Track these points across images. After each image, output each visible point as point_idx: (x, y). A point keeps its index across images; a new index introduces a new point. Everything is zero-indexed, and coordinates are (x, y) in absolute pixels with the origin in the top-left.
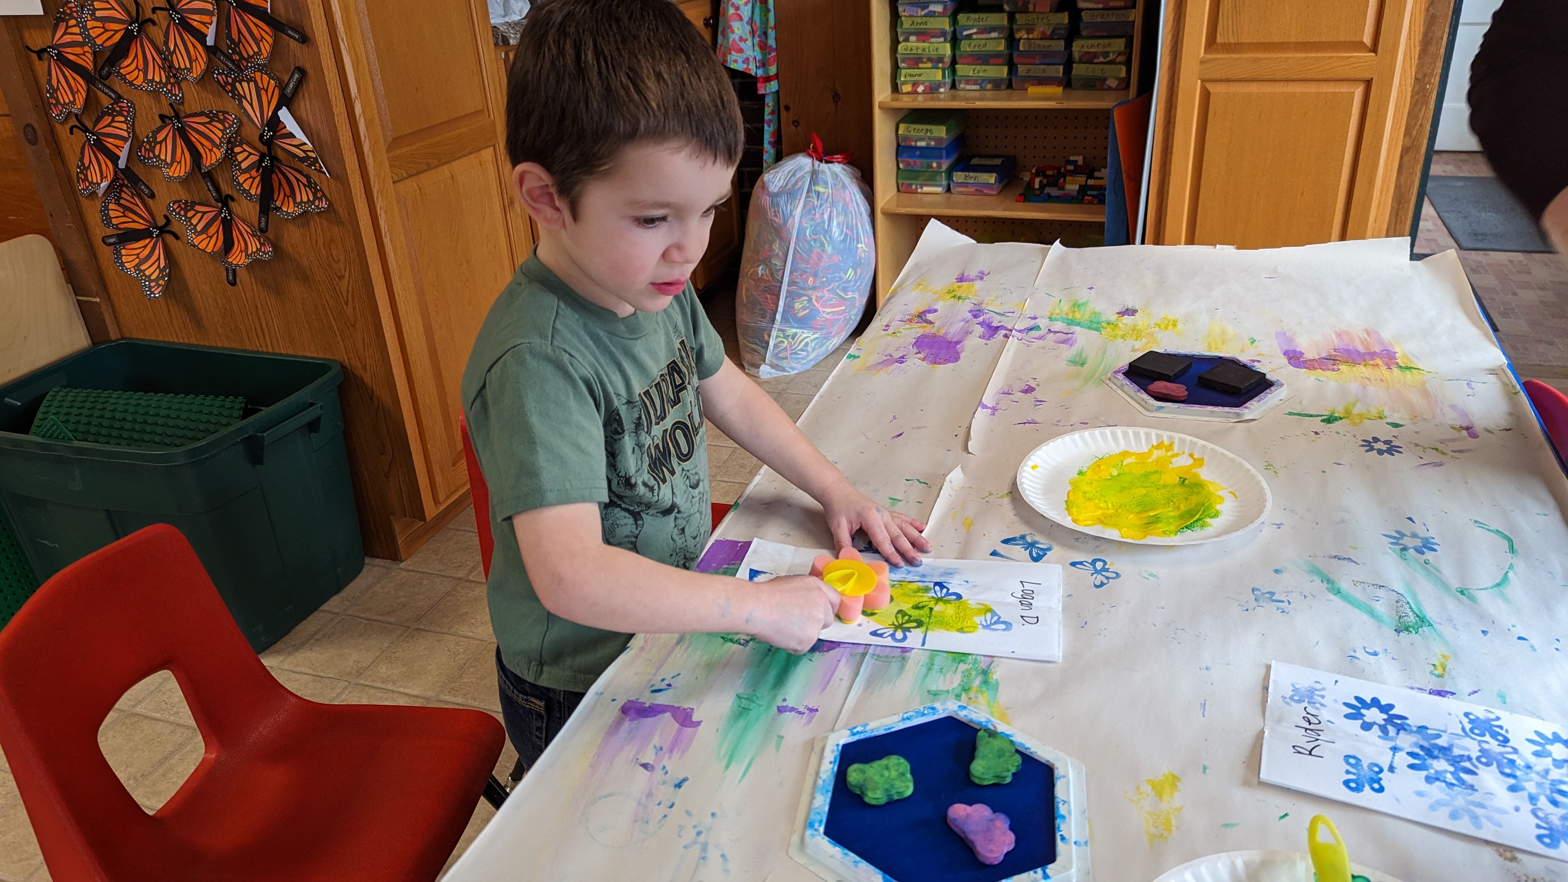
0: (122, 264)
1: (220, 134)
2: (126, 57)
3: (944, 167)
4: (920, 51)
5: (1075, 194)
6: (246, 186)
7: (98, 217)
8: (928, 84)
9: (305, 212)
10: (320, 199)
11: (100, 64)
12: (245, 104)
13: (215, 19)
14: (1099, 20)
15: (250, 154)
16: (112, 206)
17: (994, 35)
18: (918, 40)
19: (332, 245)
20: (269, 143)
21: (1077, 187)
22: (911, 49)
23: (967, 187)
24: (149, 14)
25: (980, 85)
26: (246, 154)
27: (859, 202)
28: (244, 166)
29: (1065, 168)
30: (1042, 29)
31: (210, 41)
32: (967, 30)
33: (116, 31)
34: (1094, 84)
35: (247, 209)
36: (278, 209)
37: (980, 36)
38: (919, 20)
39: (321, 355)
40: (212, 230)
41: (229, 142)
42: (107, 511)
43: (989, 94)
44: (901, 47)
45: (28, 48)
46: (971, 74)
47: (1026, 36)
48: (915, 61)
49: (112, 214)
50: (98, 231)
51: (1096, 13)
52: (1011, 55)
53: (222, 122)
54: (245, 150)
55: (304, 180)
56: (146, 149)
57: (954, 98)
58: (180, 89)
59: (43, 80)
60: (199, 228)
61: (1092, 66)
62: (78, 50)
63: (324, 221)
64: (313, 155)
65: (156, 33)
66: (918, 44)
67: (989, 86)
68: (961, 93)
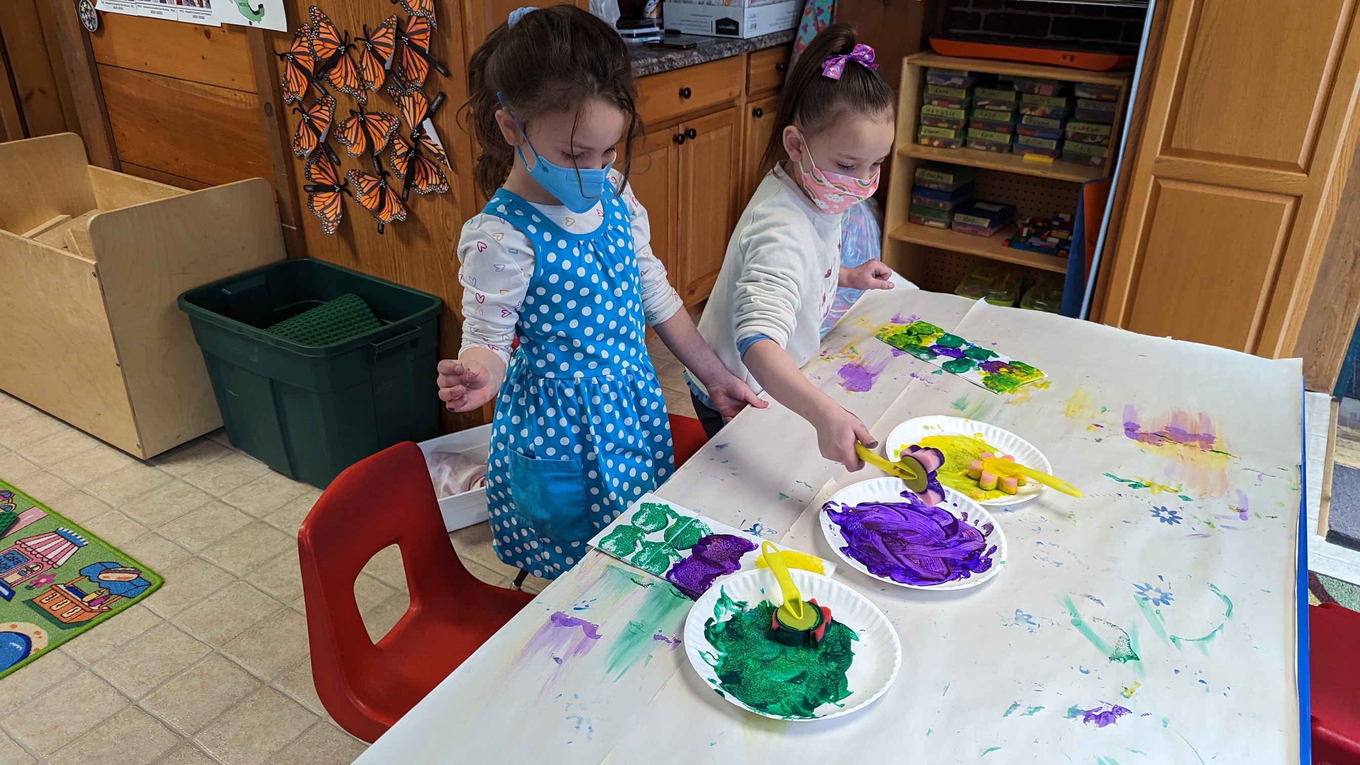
0: (312, 208)
1: (387, 129)
2: (335, 67)
3: (947, 210)
4: (939, 114)
6: (398, 167)
7: (303, 171)
8: (942, 140)
9: (433, 191)
10: (444, 184)
11: (318, 69)
12: (405, 111)
13: (393, 51)
14: (1091, 108)
15: (403, 146)
16: (313, 166)
17: (1003, 108)
18: (939, 105)
19: (448, 218)
20: (416, 141)
22: (932, 111)
23: (965, 226)
24: (353, 42)
25: (986, 146)
26: (400, 146)
27: (872, 226)
28: (399, 153)
29: (1053, 223)
30: (1042, 108)
31: (388, 66)
32: (981, 101)
33: (331, 49)
34: (1082, 160)
35: (397, 183)
36: (416, 186)
37: (992, 107)
38: (942, 89)
39: (430, 292)
40: (373, 193)
41: (391, 135)
42: (271, 380)
43: (992, 154)
44: (925, 109)
45: (275, 52)
46: (980, 136)
47: (1029, 113)
48: (935, 121)
49: (312, 171)
50: (302, 181)
51: (1090, 102)
52: (1015, 127)
53: (389, 121)
54: (400, 143)
55: (435, 169)
56: (339, 132)
58: (366, 94)
59: (282, 74)
60: (365, 191)
61: (1080, 145)
62: (306, 58)
63: (444, 200)
64: (443, 153)
65: (356, 54)
66: (939, 108)
67: (993, 148)
68: (968, 150)
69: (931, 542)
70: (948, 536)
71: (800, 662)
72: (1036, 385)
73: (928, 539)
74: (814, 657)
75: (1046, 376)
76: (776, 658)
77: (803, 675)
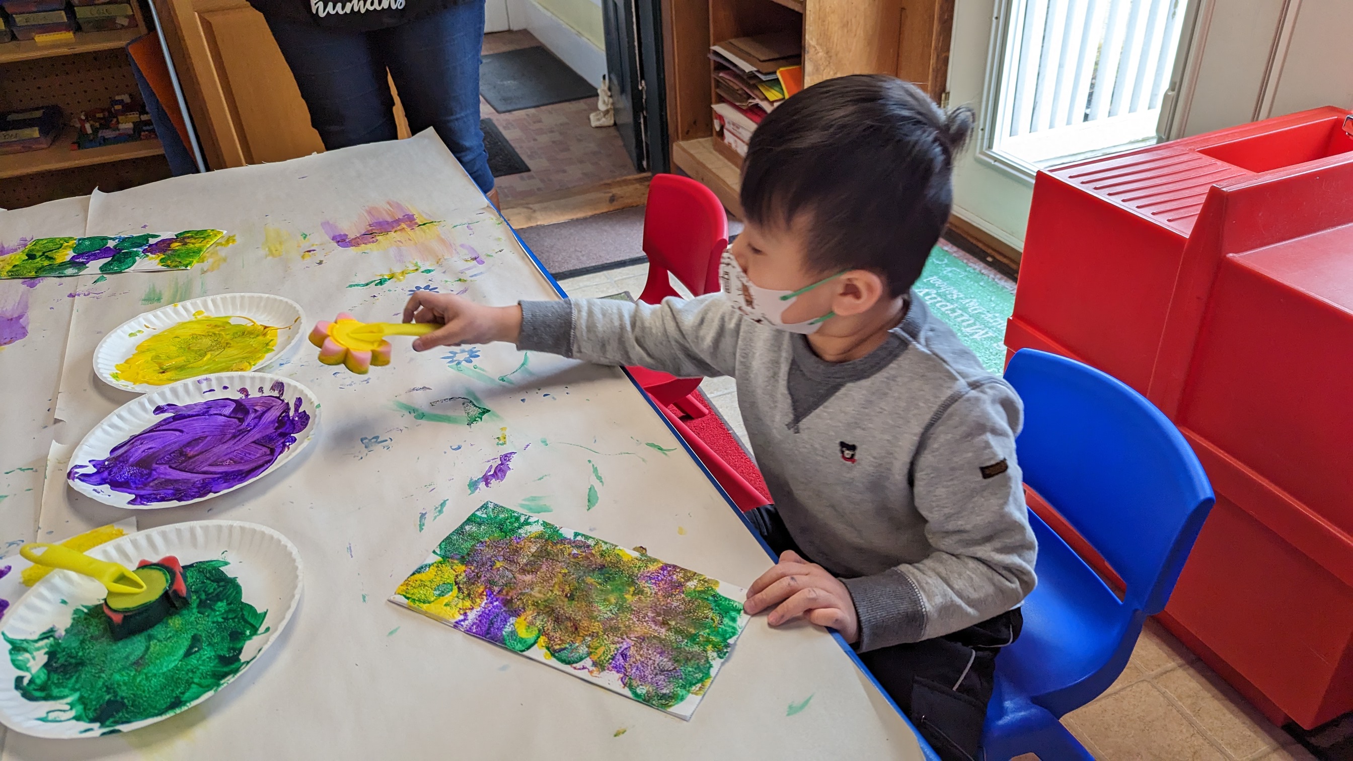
5: (132, 132)
21: (131, 125)
23: (11, 145)
29: (114, 109)
34: (105, 25)
61: (93, 7)
69: (229, 436)
70: (241, 420)
71: (178, 633)
72: (221, 244)
73: (221, 435)
74: (192, 615)
75: (225, 232)
76: (148, 648)
77: (196, 640)
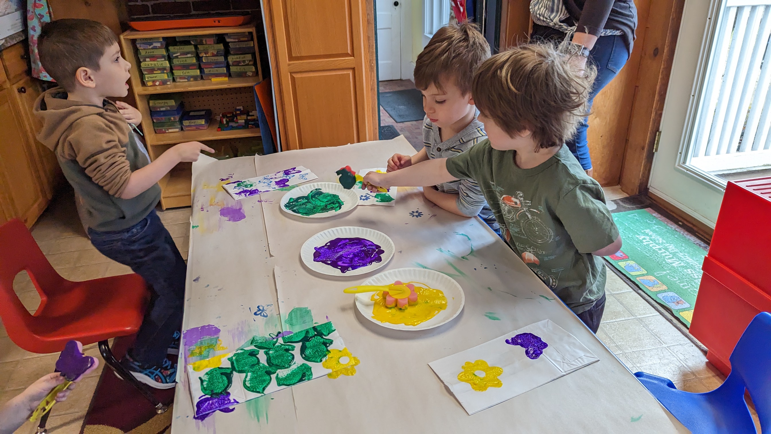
3: (177, 119)
4: (153, 66)
5: (244, 124)
8: (160, 81)
14: (238, 47)
17: (189, 55)
18: (151, 61)
21: (244, 121)
22: (148, 65)
23: (191, 127)
25: (187, 79)
29: (236, 113)
30: (212, 52)
32: (175, 54)
34: (242, 75)
37: (182, 57)
38: (150, 51)
43: (192, 82)
44: (143, 64)
46: (181, 74)
47: (205, 55)
48: (152, 71)
51: (235, 43)
52: (200, 65)
57: (175, 87)
61: (239, 67)
66: (152, 63)
67: (192, 79)
68: (178, 83)
